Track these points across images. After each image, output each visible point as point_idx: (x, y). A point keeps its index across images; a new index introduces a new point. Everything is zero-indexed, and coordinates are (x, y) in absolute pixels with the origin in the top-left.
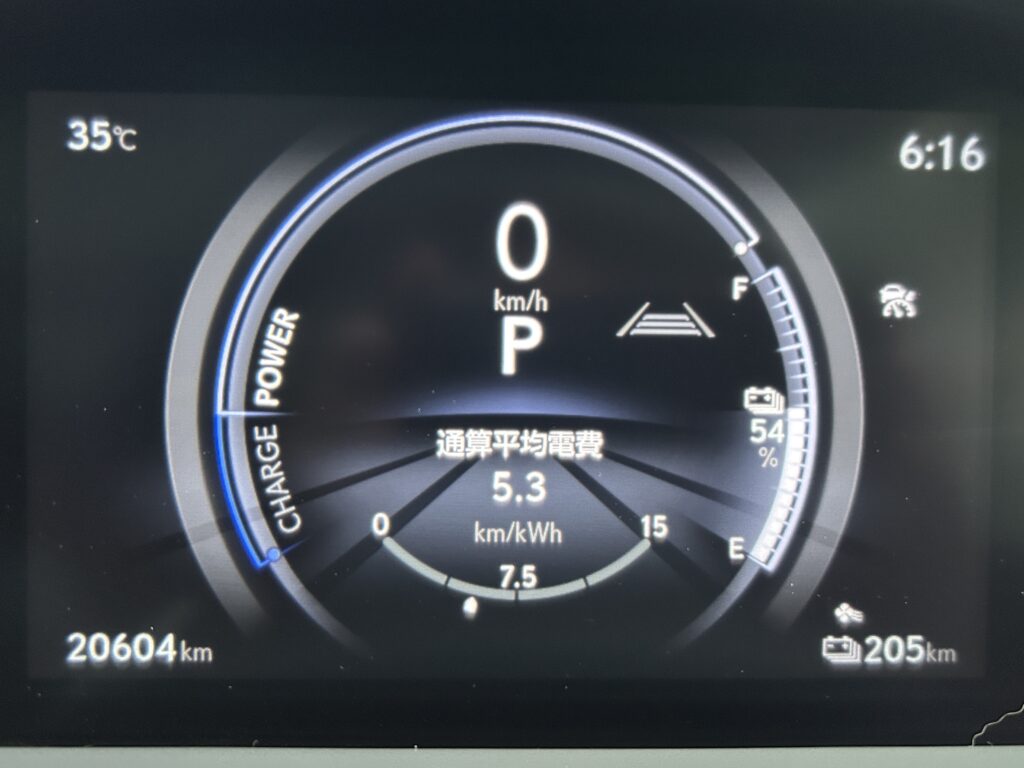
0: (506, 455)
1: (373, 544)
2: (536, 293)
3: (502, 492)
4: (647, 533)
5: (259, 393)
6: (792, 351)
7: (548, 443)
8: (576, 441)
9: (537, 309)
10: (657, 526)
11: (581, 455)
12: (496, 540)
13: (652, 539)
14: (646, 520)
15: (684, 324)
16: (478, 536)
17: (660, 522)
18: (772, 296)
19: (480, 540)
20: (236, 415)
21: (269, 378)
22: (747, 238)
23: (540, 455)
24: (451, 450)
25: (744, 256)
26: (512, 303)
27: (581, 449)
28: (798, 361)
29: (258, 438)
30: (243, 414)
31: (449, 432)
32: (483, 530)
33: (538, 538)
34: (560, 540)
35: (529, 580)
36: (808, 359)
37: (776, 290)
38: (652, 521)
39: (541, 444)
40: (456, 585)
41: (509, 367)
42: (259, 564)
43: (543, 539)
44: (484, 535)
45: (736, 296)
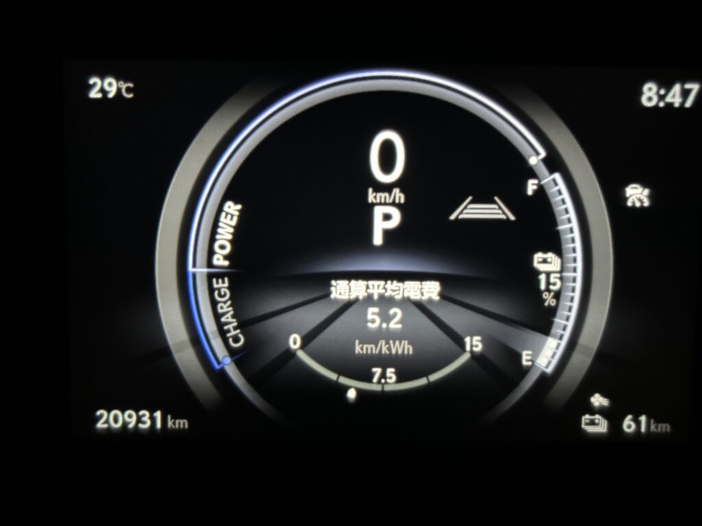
0: (376, 297)
1: (290, 355)
2: (396, 191)
3: (373, 321)
4: (468, 348)
5: (216, 257)
6: (566, 229)
7: (404, 289)
8: (422, 289)
9: (397, 201)
10: (475, 344)
11: (425, 298)
12: (369, 352)
13: (472, 352)
14: (468, 340)
15: (494, 211)
16: (358, 349)
17: (477, 341)
18: (554, 192)
19: (359, 352)
20: (202, 270)
21: (222, 247)
22: (538, 154)
23: (398, 297)
24: (340, 294)
25: (536, 165)
26: (381, 197)
27: (425, 294)
28: (570, 236)
29: (215, 286)
30: (206, 270)
31: (339, 282)
32: (361, 346)
33: (397, 351)
34: (411, 352)
35: (391, 378)
36: (577, 234)
37: (556, 188)
38: (472, 341)
39: (399, 290)
40: (343, 380)
41: (378, 240)
42: (217, 367)
43: (400, 352)
44: (362, 349)
45: (530, 192)
